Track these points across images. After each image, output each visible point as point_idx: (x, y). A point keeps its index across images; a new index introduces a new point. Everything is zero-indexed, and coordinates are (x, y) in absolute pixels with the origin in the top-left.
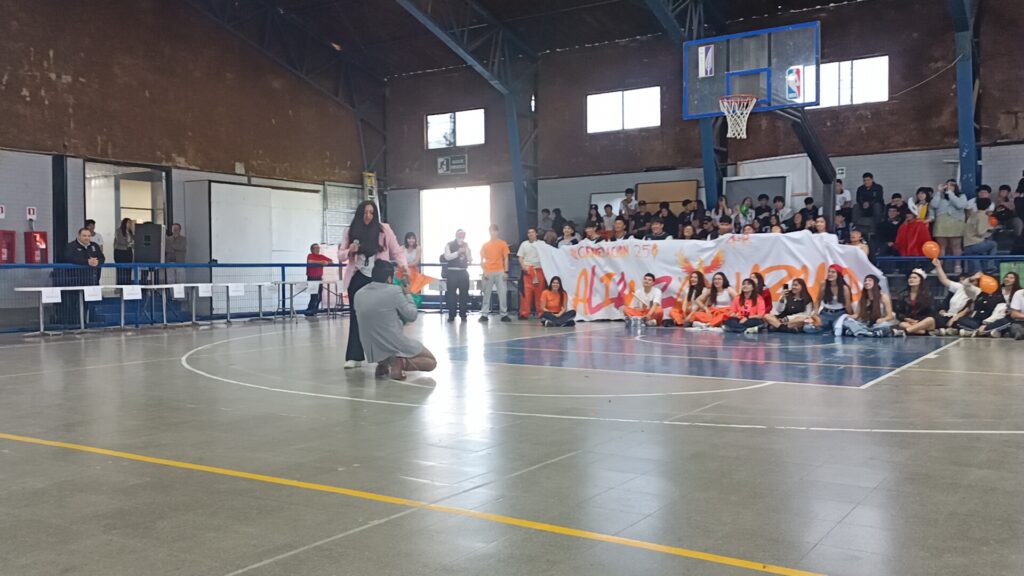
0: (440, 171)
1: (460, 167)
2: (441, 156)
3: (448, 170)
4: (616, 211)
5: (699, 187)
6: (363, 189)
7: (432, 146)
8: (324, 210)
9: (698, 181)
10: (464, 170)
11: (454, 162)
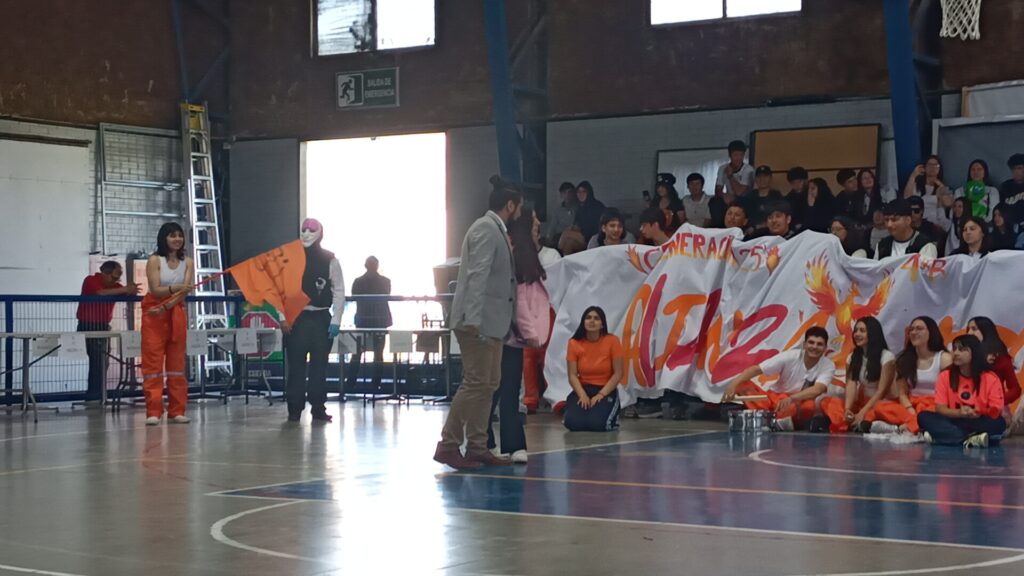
0: (343, 103)
1: (385, 93)
2: (345, 70)
3: (358, 99)
4: (709, 188)
5: (882, 139)
6: (179, 138)
7: (325, 50)
8: (98, 182)
9: (880, 126)
10: (392, 100)
11: (371, 83)
